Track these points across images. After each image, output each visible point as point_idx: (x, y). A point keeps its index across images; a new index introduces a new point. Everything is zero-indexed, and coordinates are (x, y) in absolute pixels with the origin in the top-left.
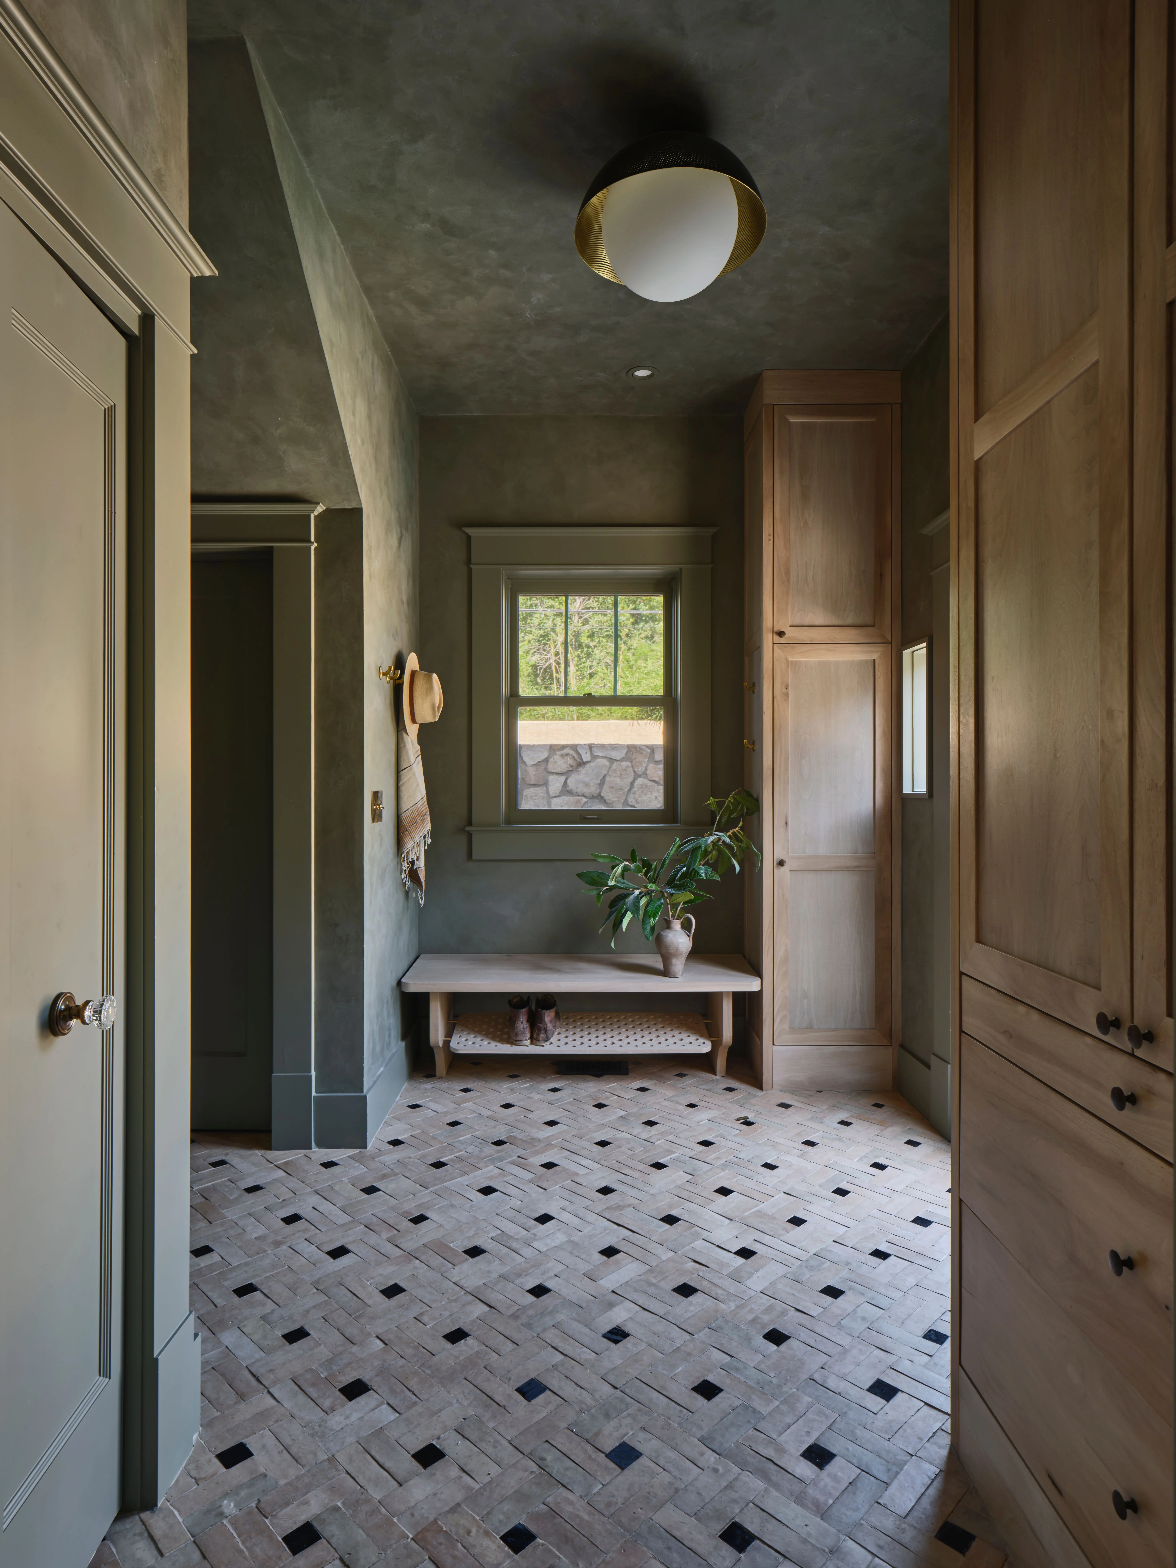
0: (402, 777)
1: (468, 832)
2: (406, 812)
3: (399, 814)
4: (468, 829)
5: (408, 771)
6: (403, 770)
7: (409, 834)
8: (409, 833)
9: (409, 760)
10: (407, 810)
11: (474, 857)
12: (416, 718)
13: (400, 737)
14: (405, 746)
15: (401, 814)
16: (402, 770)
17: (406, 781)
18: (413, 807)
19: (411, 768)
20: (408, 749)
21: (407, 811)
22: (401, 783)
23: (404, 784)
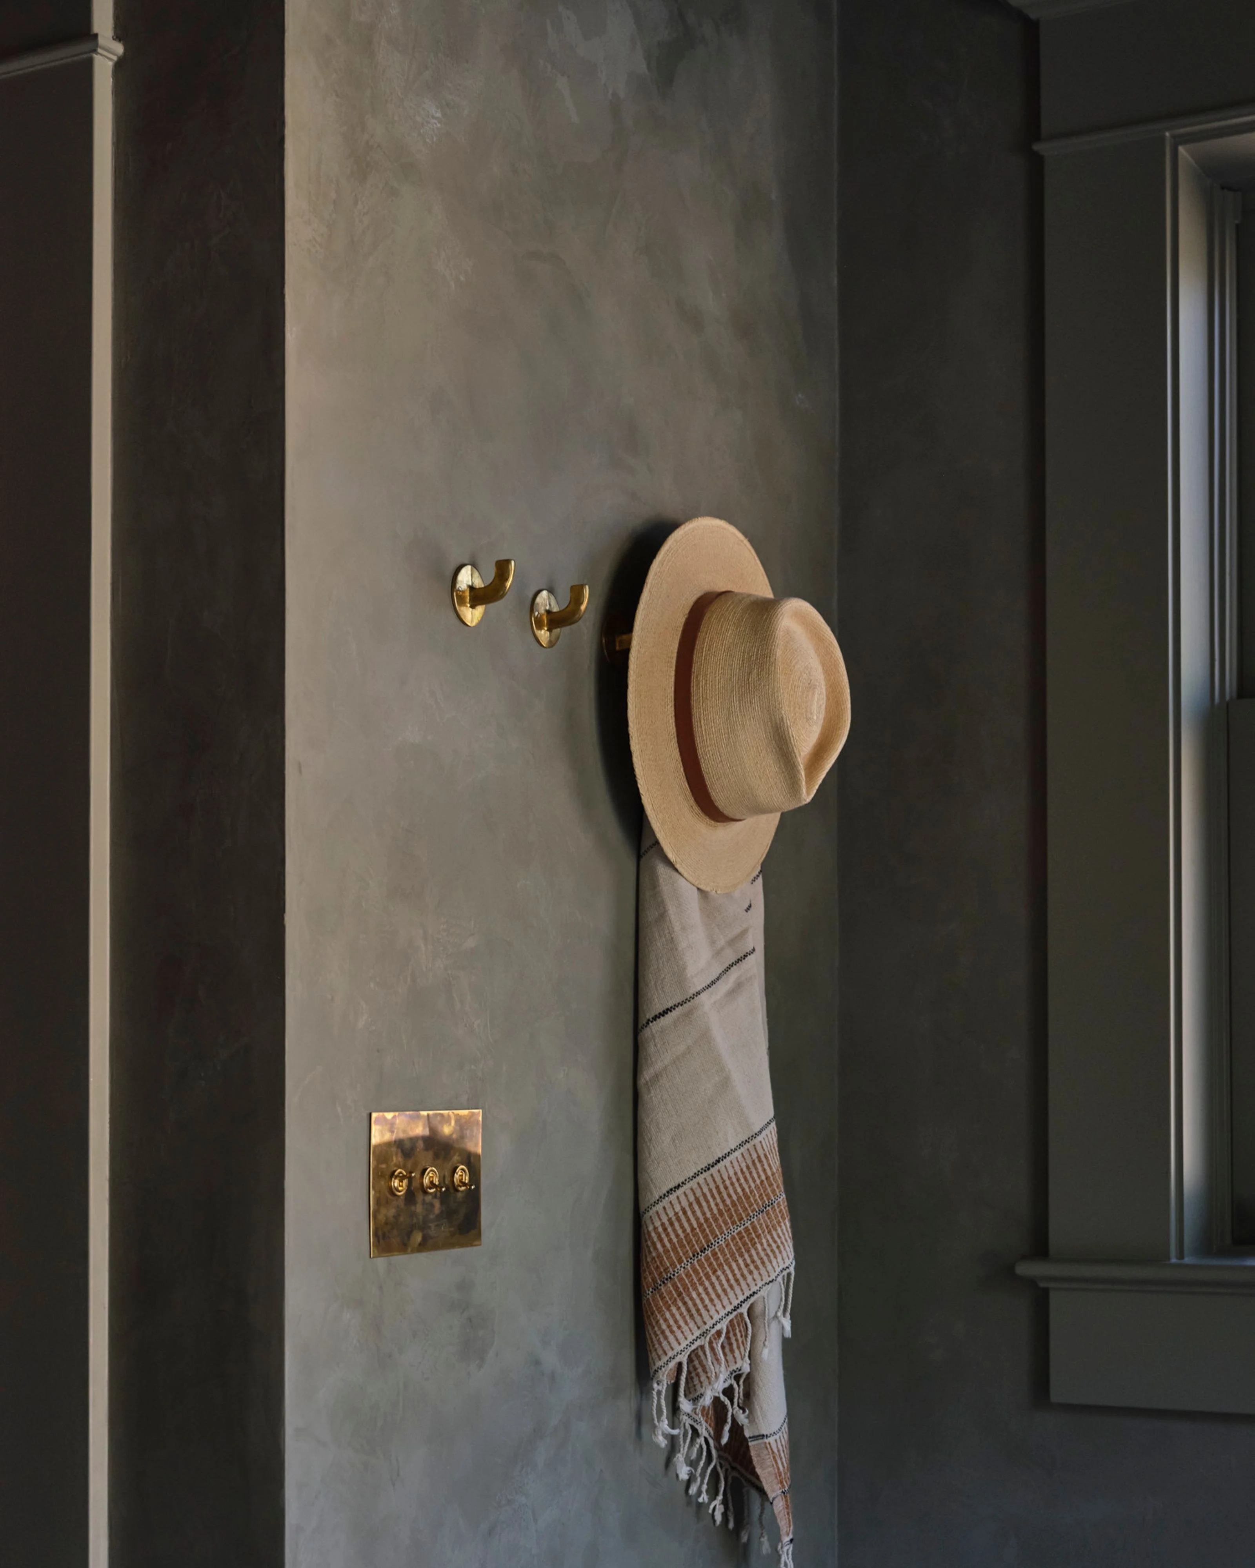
0: (652, 1049)
1: (1031, 1282)
2: (665, 1202)
3: (642, 1209)
4: (1024, 1269)
5: (675, 1023)
6: (655, 1018)
7: (680, 1294)
8: (676, 1288)
9: (680, 978)
10: (670, 1191)
11: (1056, 1396)
12: (713, 794)
13: (645, 880)
14: (663, 915)
15: (647, 1210)
16: (648, 1022)
17: (665, 1068)
18: (700, 1179)
19: (690, 1013)
20: (677, 927)
21: (673, 1197)
22: (646, 1075)
23: (657, 1077)
